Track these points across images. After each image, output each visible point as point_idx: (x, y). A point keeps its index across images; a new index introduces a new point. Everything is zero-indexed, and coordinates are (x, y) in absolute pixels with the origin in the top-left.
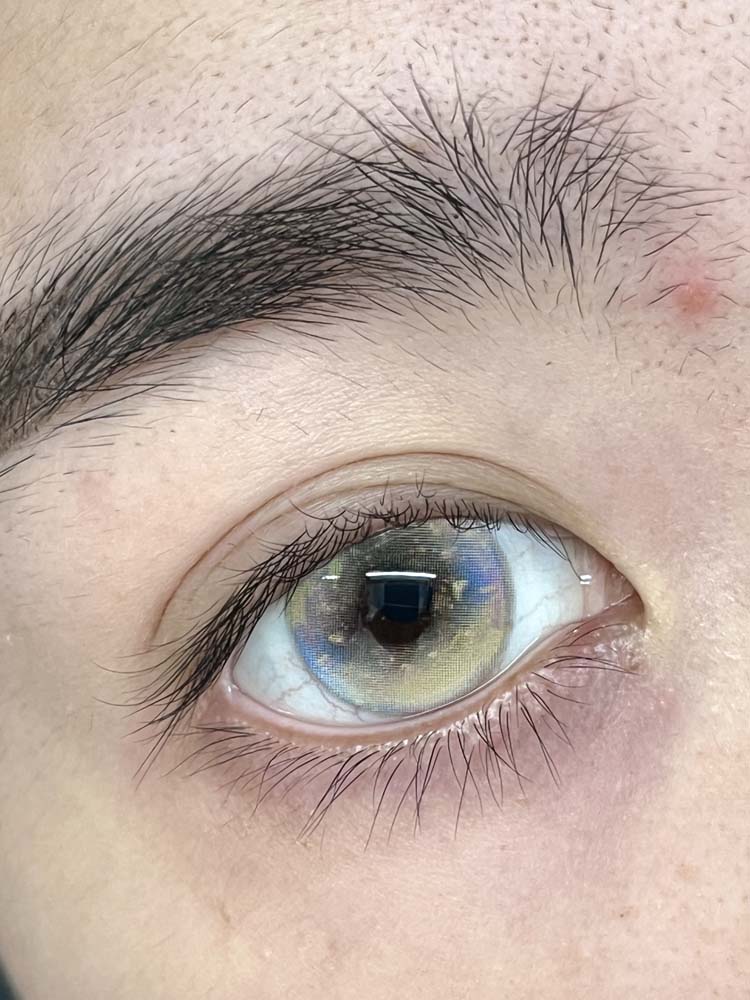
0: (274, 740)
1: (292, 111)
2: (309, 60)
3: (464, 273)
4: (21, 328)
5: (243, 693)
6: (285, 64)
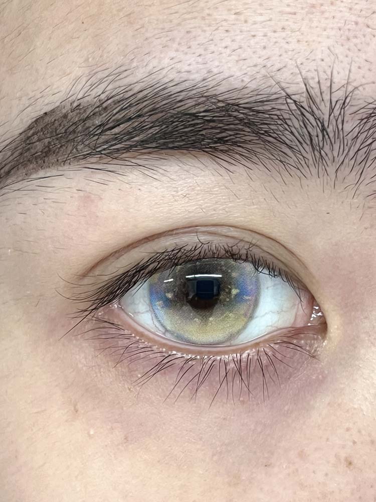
2: (275, 40)
6: (263, 38)
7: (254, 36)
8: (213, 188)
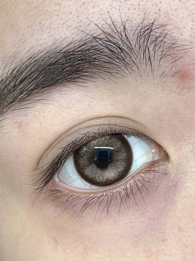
0: (69, 193)
1: (77, 25)
2: (82, 11)
3: (123, 68)
4: (4, 84)
5: (61, 181)
6: (76, 12)
7: (71, 13)
8: (80, 98)
